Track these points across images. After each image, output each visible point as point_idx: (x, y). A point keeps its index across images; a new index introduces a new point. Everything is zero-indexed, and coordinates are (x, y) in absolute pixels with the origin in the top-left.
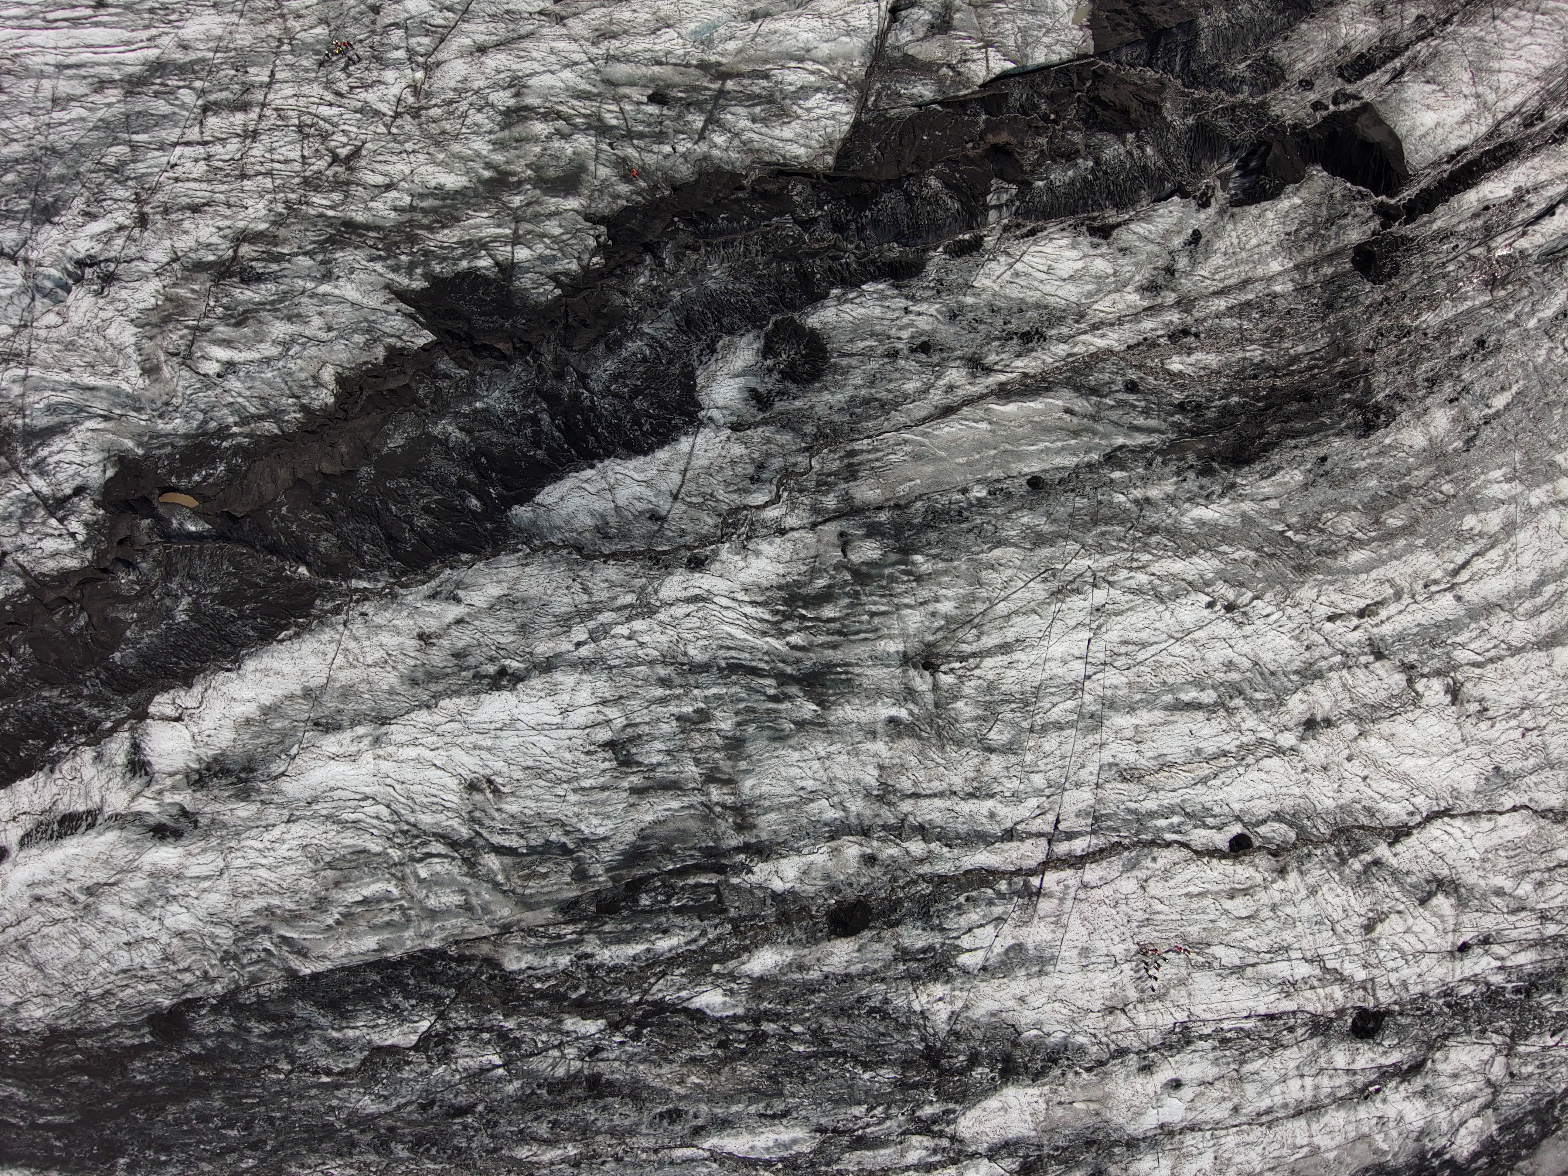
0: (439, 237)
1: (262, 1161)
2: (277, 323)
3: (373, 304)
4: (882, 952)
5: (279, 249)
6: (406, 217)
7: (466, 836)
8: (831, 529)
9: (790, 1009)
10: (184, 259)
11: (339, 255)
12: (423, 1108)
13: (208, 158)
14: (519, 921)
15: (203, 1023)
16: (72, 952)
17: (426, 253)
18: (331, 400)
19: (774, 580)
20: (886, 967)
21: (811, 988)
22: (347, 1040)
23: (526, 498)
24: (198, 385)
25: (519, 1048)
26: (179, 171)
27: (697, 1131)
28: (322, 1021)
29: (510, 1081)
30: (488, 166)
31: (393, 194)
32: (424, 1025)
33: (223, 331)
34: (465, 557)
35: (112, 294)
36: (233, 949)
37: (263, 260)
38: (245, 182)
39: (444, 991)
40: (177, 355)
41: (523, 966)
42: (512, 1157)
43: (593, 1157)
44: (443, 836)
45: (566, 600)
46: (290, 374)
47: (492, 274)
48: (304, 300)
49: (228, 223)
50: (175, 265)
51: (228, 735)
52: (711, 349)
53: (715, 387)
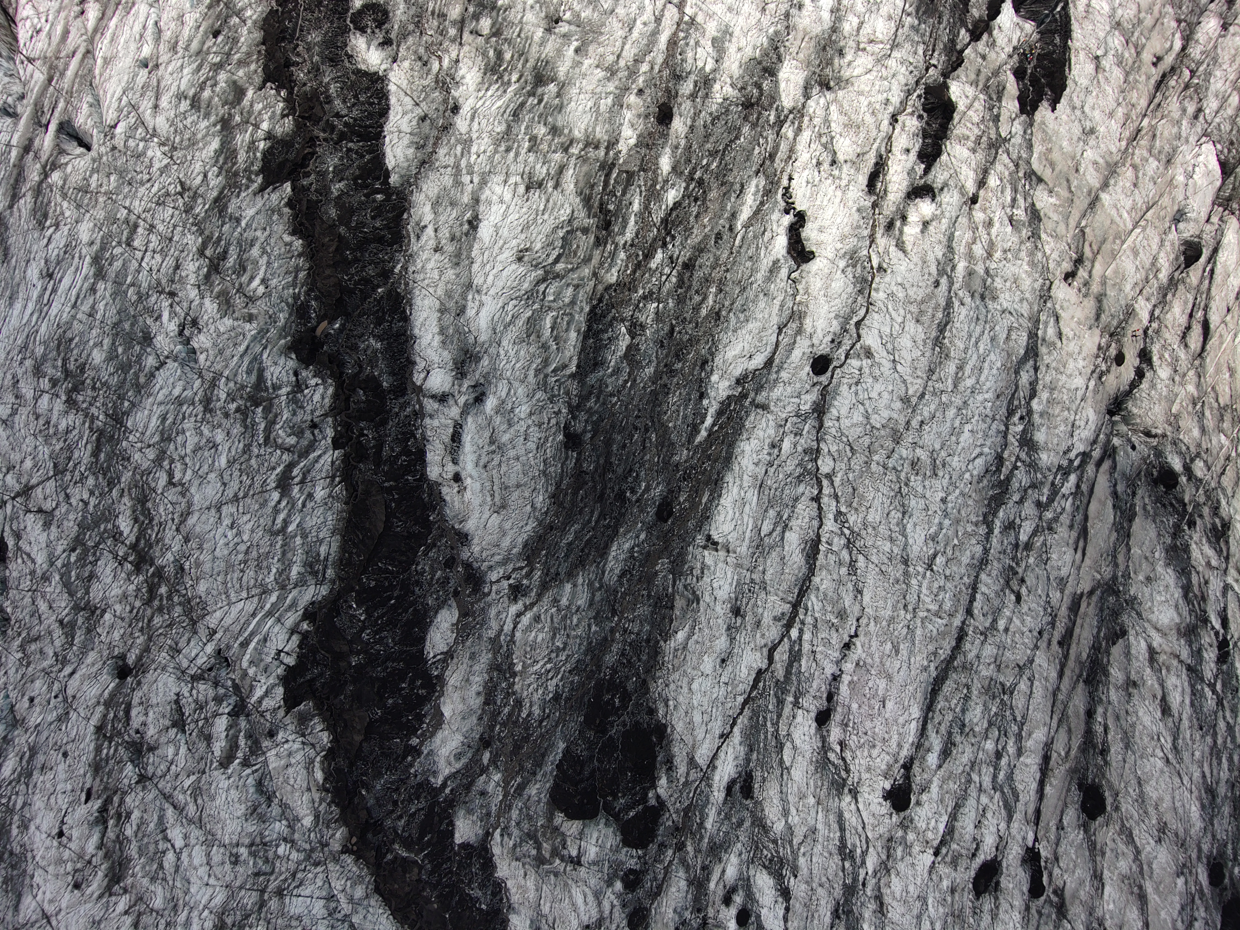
0: (240, 161)
1: (655, 430)
2: (252, 252)
3: (261, 204)
4: (687, 106)
5: (215, 237)
6: (224, 172)
7: (543, 272)
8: (466, 36)
9: (694, 161)
10: (201, 282)
11: (229, 210)
12: (662, 346)
13: (154, 252)
14: (594, 267)
15: (578, 426)
16: (518, 466)
17: (246, 170)
18: (301, 241)
19: (480, 74)
20: (695, 107)
21: (688, 147)
22: (614, 367)
23: (387, 174)
24: (267, 299)
25: (654, 293)
26: (155, 268)
27: (731, 229)
28: (601, 373)
29: (668, 303)
31: (210, 174)
32: (623, 330)
33: (245, 278)
34: (405, 216)
35: (203, 324)
36: (548, 395)
37: (217, 246)
38: (174, 239)
39: (611, 314)
40: (248, 303)
41: (616, 274)
42: (704, 318)
43: (721, 281)
44: (538, 283)
45: (447, 178)
46: (280, 255)
47: (269, 144)
48: (245, 235)
50: (202, 288)
51: (446, 352)
52: (350, 57)
53: (370, 61)
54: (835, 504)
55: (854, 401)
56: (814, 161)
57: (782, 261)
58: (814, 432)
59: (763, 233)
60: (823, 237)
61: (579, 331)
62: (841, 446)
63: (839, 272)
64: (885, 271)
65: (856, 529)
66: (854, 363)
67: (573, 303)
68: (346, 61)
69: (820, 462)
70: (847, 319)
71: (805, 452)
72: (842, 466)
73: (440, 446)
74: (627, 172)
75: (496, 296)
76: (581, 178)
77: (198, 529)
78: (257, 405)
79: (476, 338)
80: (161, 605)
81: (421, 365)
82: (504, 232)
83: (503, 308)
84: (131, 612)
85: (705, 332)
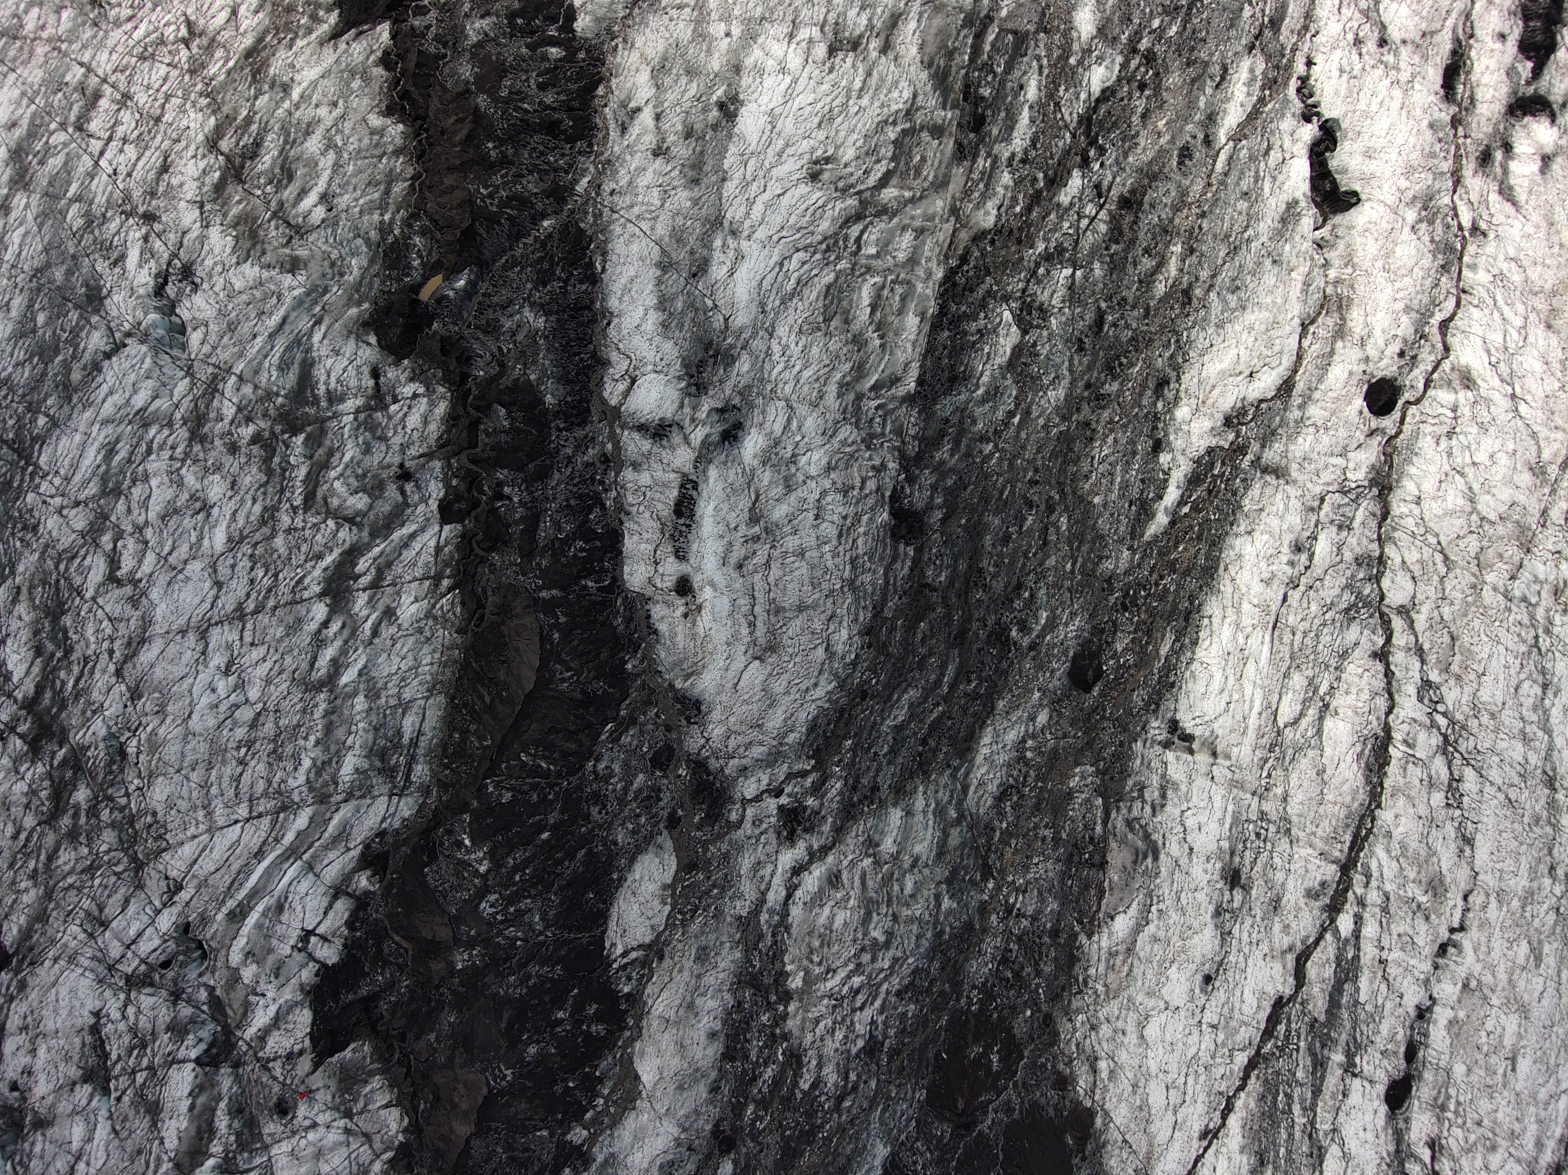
1: (1066, 510)
2: (307, 144)
3: (331, 60)
5: (241, 118)
6: (268, 6)
7: (856, 203)
9: (1137, 21)
10: (205, 198)
11: (272, 71)
12: (1081, 349)
13: (125, 140)
14: (953, 197)
15: (918, 497)
16: (801, 570)
17: (307, 3)
18: (401, 127)
22: (990, 385)
23: (571, 14)
24: (330, 231)
25: (1066, 250)
26: (123, 170)
27: (1208, 142)
28: (963, 397)
29: (1092, 270)
31: (243, 9)
32: (1007, 316)
33: (289, 193)
34: (600, 91)
35: (203, 275)
36: (864, 433)
37: (243, 134)
38: (164, 120)
39: (985, 286)
40: (291, 238)
41: (995, 212)
42: (1160, 300)
43: (1191, 234)
44: (847, 222)
45: (682, 26)
46: (359, 152)
48: (297, 114)
49: (193, 147)
50: (208, 207)
51: (670, 345)
54: (1418, 665)
55: (1446, 468)
56: (1350, 37)
57: (1303, 204)
58: (1374, 525)
59: (1267, 153)
60: (1372, 167)
61: (922, 315)
62: (1427, 552)
63: (1407, 229)
64: (1484, 234)
65: (1459, 717)
66: (1442, 396)
67: (912, 261)
69: (1385, 583)
70: (1424, 316)
71: (1358, 561)
72: (1428, 591)
73: (652, 523)
74: (1015, 33)
75: (768, 243)
76: (930, 38)
77: (158, 673)
78: (295, 431)
79: (726, 320)
80: (75, 825)
81: (620, 366)
82: (787, 126)
83: (781, 265)
84: (15, 837)
85: (1163, 327)
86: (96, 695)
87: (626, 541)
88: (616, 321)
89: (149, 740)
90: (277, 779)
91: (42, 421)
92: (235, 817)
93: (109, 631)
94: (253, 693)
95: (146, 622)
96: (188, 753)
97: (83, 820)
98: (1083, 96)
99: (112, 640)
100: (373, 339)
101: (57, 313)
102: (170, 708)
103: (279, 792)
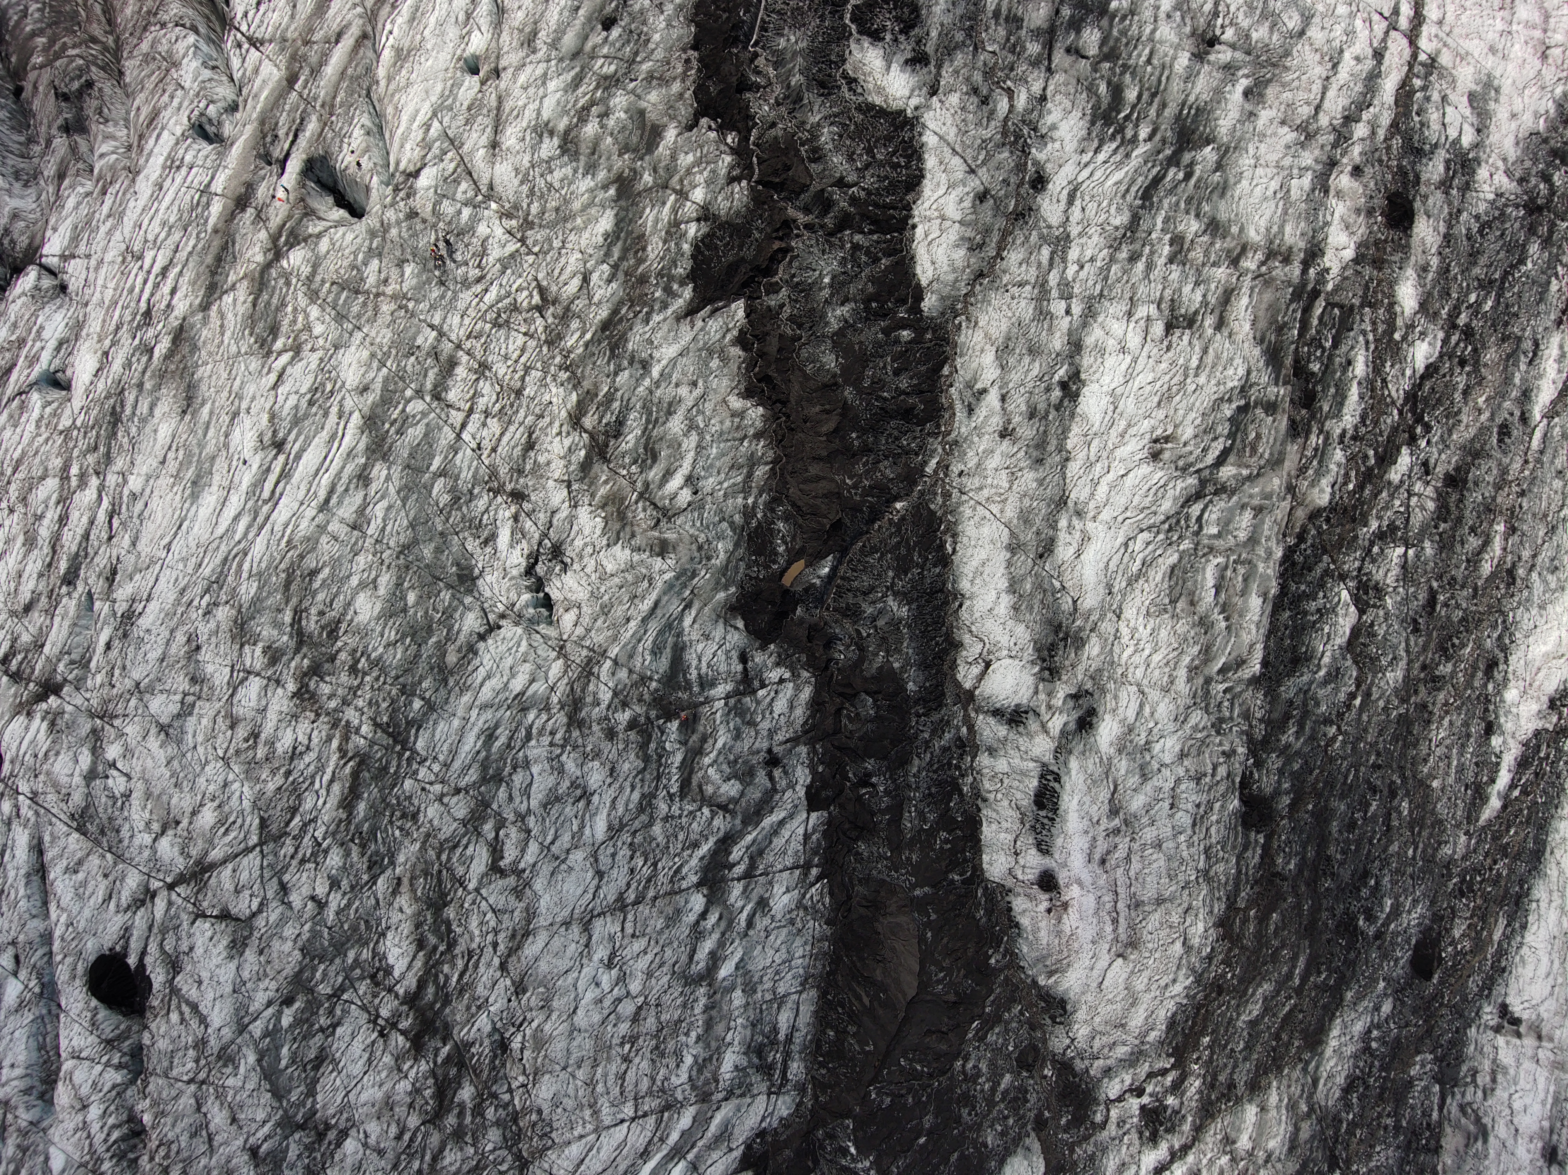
0: (652, 256)
1: (1407, 794)
2: (670, 425)
3: (688, 337)
4: (1436, 199)
5: (602, 394)
6: (621, 276)
7: (1196, 481)
8: (1059, 57)
9: (1455, 295)
10: (572, 477)
11: (630, 346)
12: (1416, 630)
13: (487, 413)
14: (1289, 474)
15: (1266, 782)
16: (1159, 862)
17: (660, 275)
18: (761, 410)
19: (1084, 124)
20: (1450, 203)
21: (1444, 271)
22: (1330, 666)
23: (918, 294)
24: (696, 514)
25: (1397, 528)
26: (487, 444)
27: (1524, 419)
28: (1305, 678)
29: (1423, 549)
30: (605, 187)
31: (595, 277)
32: (1345, 595)
33: (654, 474)
34: (946, 371)
35: (573, 555)
36: (1213, 718)
37: (605, 411)
38: (526, 393)
39: (1323, 565)
40: (659, 521)
41: (1329, 490)
42: (1487, 580)
43: (1512, 512)
44: (1187, 501)
45: (1023, 303)
46: (721, 434)
47: (705, 228)
48: (658, 393)
49: (557, 424)
50: (575, 486)
51: (1020, 629)
52: (852, 81)
53: (890, 91)
61: (1265, 595)
67: (1253, 540)
68: (845, 88)
73: (1011, 812)
74: (1341, 307)
75: (1113, 524)
76: (1261, 313)
77: (543, 967)
78: (669, 719)
79: (1075, 602)
80: (460, 1125)
81: (972, 649)
82: (1129, 405)
83: (1126, 545)
84: (399, 1137)
85: (1490, 607)
86: (481, 991)
87: (984, 828)
88: (967, 603)
89: (534, 1036)
90: (660, 1077)
91: (417, 704)
92: (621, 1116)
93: (493, 924)
94: (635, 987)
95: (530, 914)
96: (574, 1050)
97: (468, 1119)
98: (1408, 372)
99: (496, 932)
100: (740, 624)
101: (428, 593)
102: (555, 1004)
103: (663, 1090)
